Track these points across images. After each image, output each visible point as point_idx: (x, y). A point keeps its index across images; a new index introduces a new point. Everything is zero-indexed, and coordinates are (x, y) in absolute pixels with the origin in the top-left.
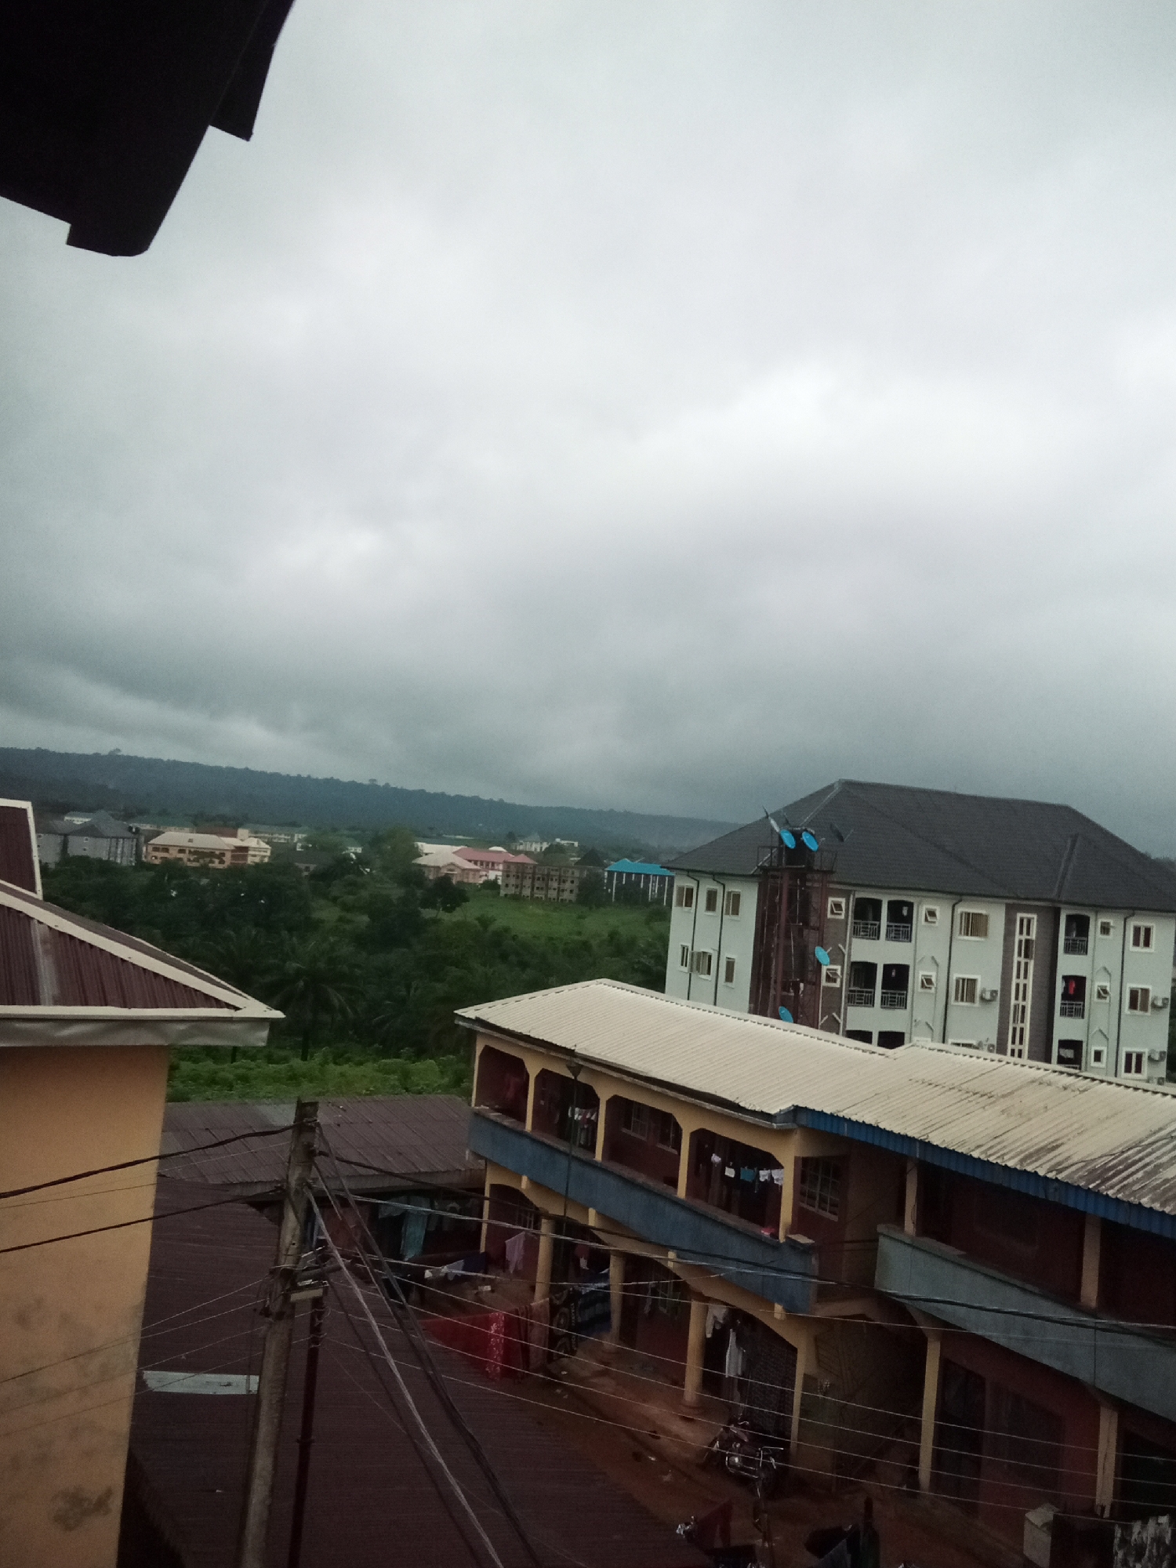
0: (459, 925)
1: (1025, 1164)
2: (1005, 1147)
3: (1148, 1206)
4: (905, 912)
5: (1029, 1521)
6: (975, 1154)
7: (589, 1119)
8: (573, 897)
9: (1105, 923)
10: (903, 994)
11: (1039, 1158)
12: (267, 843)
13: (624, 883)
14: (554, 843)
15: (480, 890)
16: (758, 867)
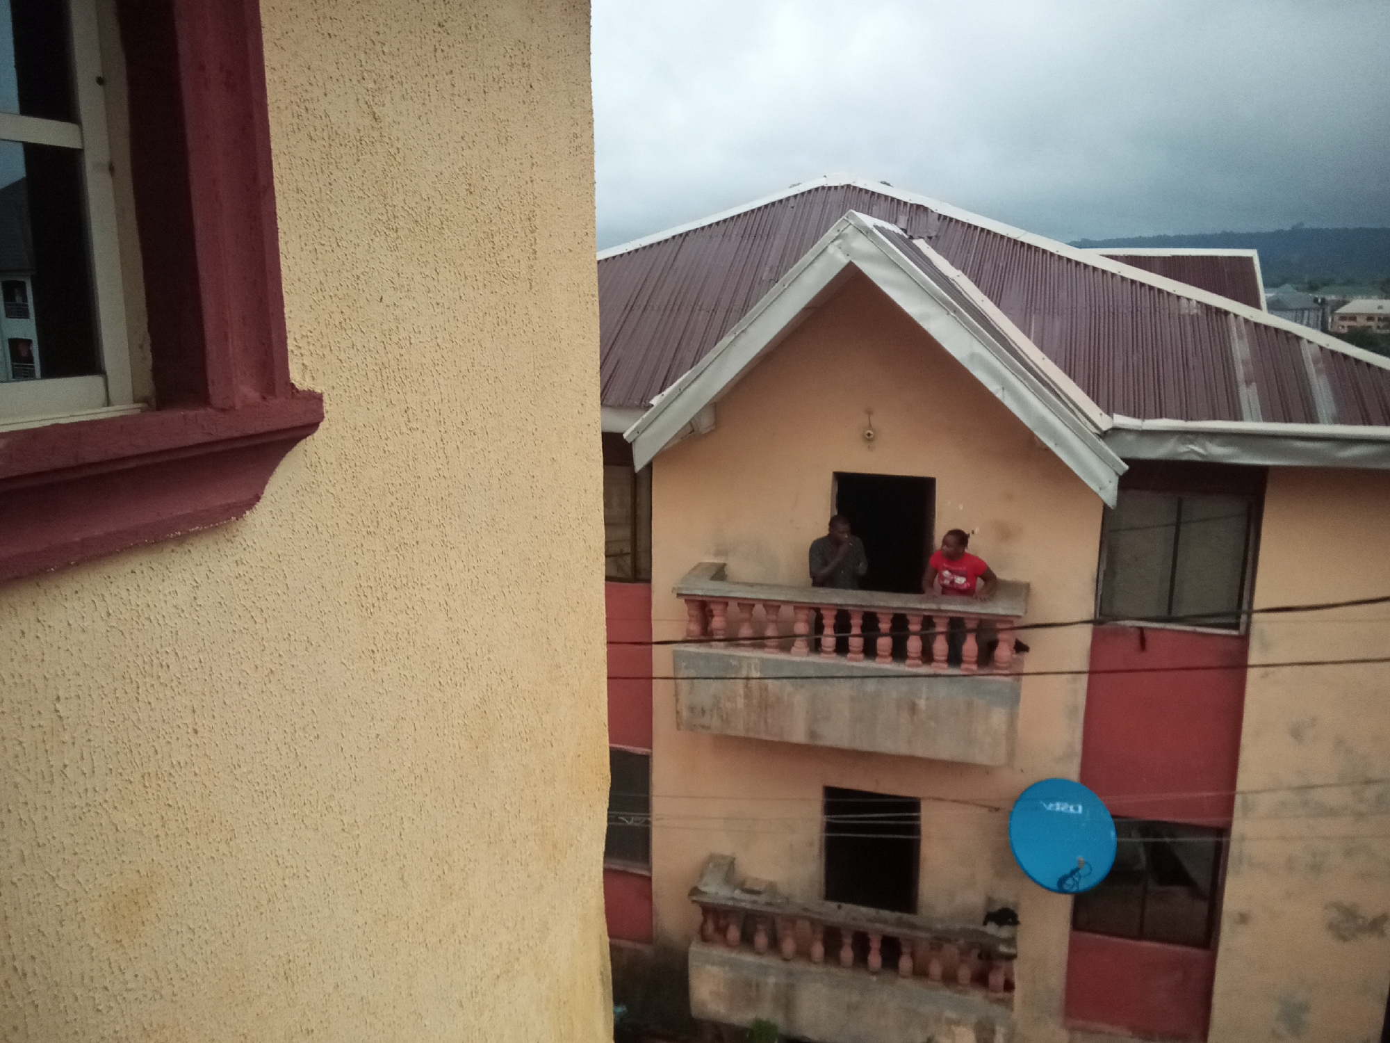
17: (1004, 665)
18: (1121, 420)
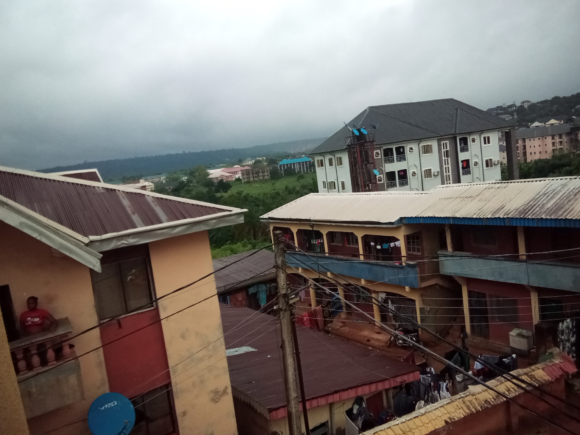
0: (230, 196)
1: (494, 215)
2: (484, 212)
3: (545, 218)
4: (402, 150)
5: (511, 335)
6: (474, 217)
7: (320, 242)
8: (269, 177)
9: (473, 138)
10: (406, 180)
11: (499, 212)
12: (152, 183)
13: (286, 168)
14: (256, 159)
15: (234, 182)
16: (346, 145)
17: (69, 356)
18: (93, 238)
